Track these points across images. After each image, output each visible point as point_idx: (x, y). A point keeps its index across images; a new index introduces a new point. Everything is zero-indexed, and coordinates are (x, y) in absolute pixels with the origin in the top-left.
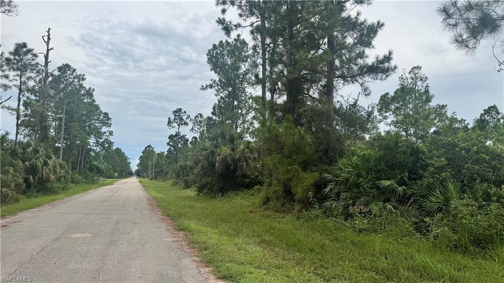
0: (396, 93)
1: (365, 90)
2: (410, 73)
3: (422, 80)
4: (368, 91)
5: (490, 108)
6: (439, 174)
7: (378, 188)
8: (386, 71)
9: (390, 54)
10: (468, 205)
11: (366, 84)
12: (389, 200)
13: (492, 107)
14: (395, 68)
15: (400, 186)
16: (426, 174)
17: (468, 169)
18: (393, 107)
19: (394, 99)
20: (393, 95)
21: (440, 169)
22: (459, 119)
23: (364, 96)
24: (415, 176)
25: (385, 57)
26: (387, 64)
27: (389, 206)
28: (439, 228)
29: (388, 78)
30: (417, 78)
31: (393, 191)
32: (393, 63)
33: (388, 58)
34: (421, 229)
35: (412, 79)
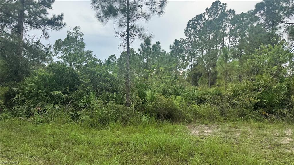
0: (65, 40)
1: (46, 34)
2: (74, 29)
3: (80, 35)
4: (47, 36)
5: (112, 55)
6: (86, 88)
7: (51, 96)
8: (60, 25)
9: (62, 15)
10: (99, 103)
11: (47, 31)
12: (57, 103)
13: (113, 55)
14: (65, 24)
15: (64, 94)
16: (79, 87)
17: (100, 85)
18: (63, 48)
19: (64, 43)
20: (63, 41)
21: (87, 85)
22: (98, 59)
23: (45, 38)
24: (73, 89)
25: (59, 16)
26: (60, 21)
27: (57, 106)
28: (84, 117)
29: (60, 30)
30: (77, 33)
31: (60, 98)
32: (64, 21)
33: (60, 18)
34: (74, 117)
35: (75, 33)
